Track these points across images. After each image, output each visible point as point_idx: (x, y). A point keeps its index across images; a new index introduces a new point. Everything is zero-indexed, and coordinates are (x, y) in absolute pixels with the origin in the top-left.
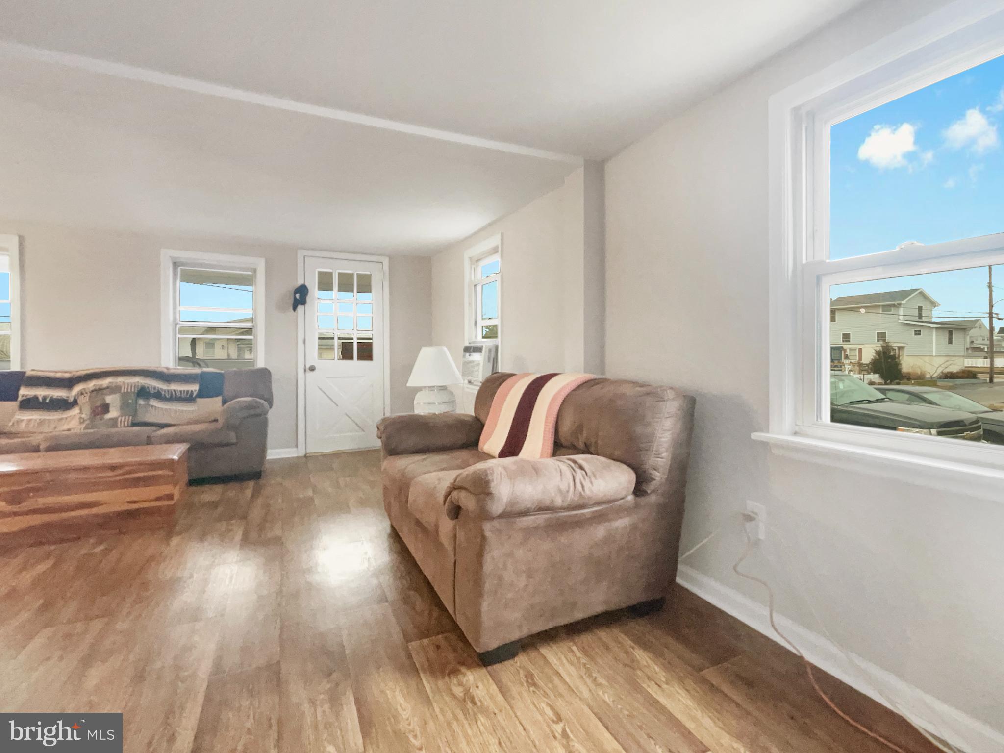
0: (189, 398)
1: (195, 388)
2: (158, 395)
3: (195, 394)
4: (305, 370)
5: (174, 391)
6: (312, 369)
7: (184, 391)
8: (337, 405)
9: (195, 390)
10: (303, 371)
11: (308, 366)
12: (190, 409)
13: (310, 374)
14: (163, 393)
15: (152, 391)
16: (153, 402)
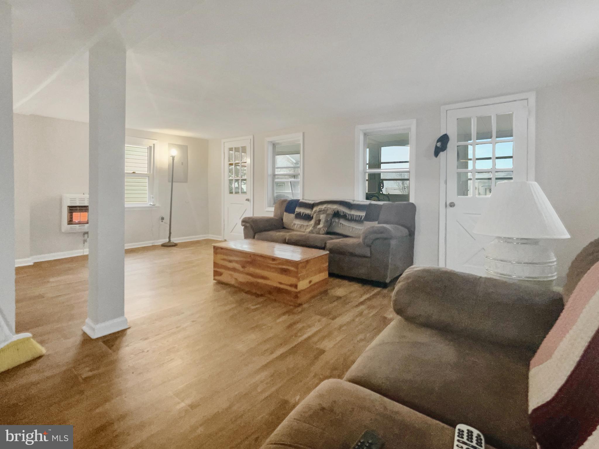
0: (359, 221)
1: (363, 214)
2: (345, 217)
3: (363, 218)
4: (446, 206)
5: (353, 215)
6: (452, 205)
7: (358, 215)
8: (475, 240)
9: (363, 216)
10: (444, 207)
11: (448, 203)
12: (359, 228)
13: (450, 209)
14: (348, 216)
15: (342, 214)
16: (342, 221)
